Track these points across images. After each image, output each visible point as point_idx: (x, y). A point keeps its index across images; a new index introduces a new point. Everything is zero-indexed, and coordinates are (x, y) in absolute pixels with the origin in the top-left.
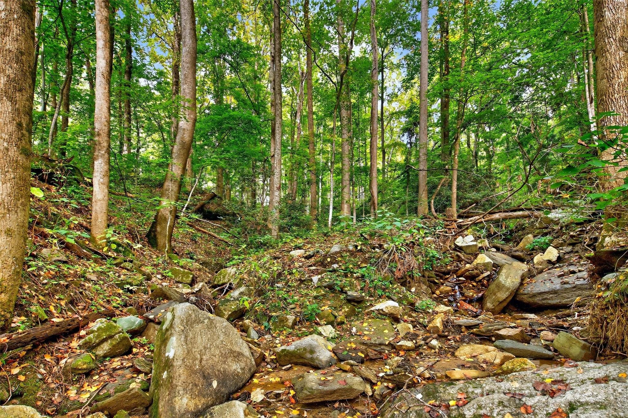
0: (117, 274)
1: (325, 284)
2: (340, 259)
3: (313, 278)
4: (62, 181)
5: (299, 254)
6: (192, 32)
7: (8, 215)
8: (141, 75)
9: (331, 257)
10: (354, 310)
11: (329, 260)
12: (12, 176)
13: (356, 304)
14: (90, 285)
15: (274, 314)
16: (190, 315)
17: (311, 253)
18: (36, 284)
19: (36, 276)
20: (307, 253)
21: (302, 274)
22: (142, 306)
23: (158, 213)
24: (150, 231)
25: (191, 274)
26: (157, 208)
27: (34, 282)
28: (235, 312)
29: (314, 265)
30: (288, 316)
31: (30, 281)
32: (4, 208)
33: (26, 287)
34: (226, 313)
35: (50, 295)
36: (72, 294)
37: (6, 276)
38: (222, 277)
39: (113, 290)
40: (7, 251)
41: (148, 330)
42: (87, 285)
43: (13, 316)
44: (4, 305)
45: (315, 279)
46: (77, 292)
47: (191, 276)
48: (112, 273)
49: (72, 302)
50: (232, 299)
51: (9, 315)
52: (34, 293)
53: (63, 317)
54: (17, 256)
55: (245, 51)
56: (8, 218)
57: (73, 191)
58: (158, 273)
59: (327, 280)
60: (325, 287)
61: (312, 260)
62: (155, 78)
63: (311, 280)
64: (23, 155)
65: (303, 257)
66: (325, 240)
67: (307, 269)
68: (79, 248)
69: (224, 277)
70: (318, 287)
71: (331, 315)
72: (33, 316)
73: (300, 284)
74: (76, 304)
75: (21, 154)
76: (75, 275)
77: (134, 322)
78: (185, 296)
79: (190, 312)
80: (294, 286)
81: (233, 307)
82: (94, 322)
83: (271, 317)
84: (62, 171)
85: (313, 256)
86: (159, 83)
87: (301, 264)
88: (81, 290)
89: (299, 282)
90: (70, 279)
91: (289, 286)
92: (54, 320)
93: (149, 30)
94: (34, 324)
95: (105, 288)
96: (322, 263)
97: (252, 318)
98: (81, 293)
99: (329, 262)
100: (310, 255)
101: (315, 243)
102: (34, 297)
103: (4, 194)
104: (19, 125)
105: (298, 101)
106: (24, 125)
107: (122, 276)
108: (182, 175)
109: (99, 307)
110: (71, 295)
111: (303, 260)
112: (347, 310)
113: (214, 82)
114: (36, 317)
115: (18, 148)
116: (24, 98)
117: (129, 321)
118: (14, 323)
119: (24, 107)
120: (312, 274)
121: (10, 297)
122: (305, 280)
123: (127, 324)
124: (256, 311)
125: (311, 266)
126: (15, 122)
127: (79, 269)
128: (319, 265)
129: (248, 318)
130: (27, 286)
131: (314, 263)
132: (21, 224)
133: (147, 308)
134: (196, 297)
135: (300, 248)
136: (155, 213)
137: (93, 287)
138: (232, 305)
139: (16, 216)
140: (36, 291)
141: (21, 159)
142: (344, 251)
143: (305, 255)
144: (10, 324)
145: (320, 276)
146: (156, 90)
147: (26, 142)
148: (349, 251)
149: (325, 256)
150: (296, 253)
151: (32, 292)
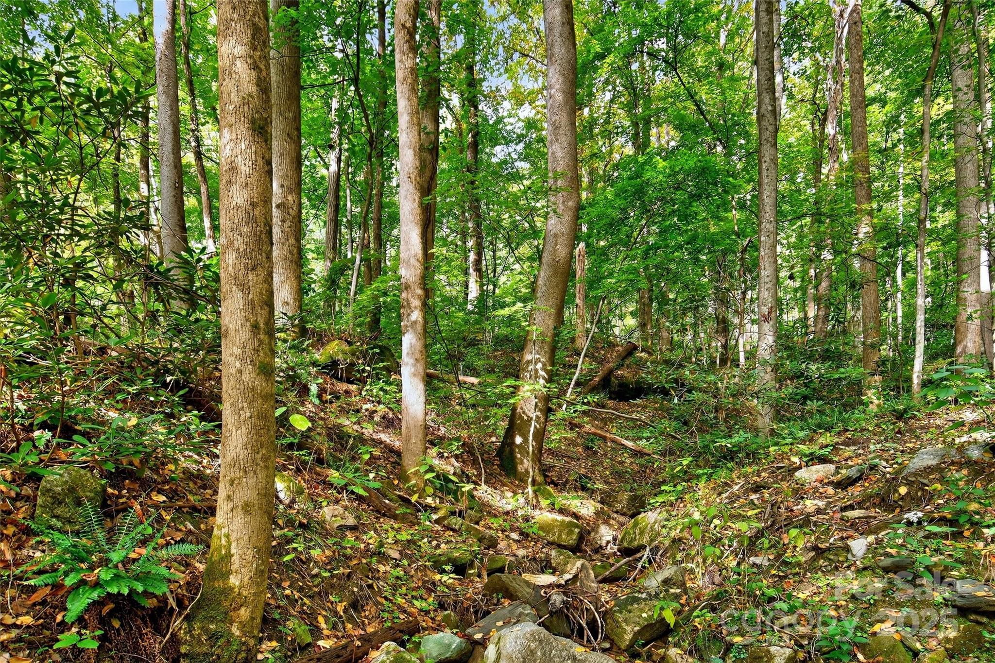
0: (434, 543)
1: (886, 562)
2: (938, 486)
3: (851, 543)
4: (365, 375)
5: (821, 474)
6: (567, 28)
7: (245, 480)
8: (494, 142)
9: (909, 484)
10: (980, 636)
11: (903, 490)
12: (248, 414)
13: (985, 620)
14: (388, 568)
15: (738, 639)
16: (532, 652)
17: (853, 473)
18: (303, 578)
19: (304, 563)
20: (844, 471)
21: (822, 533)
22: (468, 609)
23: (514, 410)
24: (503, 443)
25: (577, 526)
26: (512, 401)
27: (300, 574)
28: (650, 626)
29: (860, 505)
30: (773, 649)
31: (293, 571)
32: (240, 469)
33: (286, 584)
34: (628, 629)
35: (322, 595)
36: (356, 589)
37: (246, 579)
38: (637, 532)
39: (426, 575)
40: (246, 538)
41: (473, 659)
42: (382, 568)
43: (260, 641)
44: (244, 626)
45: (859, 545)
46: (364, 585)
47: (577, 530)
48: (426, 540)
49: (355, 605)
50: (644, 596)
51: (252, 642)
52: (297, 595)
53: (337, 637)
54: (260, 545)
55: (692, 16)
56: (245, 484)
57: (381, 389)
58: (512, 529)
59: (893, 551)
60: (886, 570)
61: (856, 491)
62: (520, 138)
63: (848, 549)
64: (263, 376)
65: (831, 483)
66: (899, 432)
67: (839, 515)
68: (378, 498)
69: (642, 533)
70: (865, 569)
71: (901, 645)
72: (289, 639)
73: (814, 559)
74: (362, 606)
75: (258, 374)
76: (367, 552)
77: (449, 645)
78: (542, 592)
79: (533, 646)
80: (799, 564)
81: (644, 615)
82: (378, 648)
83: (729, 646)
84: (365, 359)
85: (859, 478)
86: (528, 146)
87: (821, 504)
88: (370, 582)
89: (812, 554)
90: (355, 562)
91: (785, 563)
92: (321, 643)
93: (507, 49)
94: (290, 653)
95: (413, 572)
96: (883, 500)
97: (686, 644)
98: (370, 586)
99: (902, 498)
100: (849, 478)
101: (868, 440)
102: (297, 601)
103: (240, 446)
104: (255, 327)
105: (830, 82)
106: (262, 325)
107: (443, 546)
108: (555, 328)
109: (397, 613)
110: (353, 592)
111: (830, 490)
112: (952, 634)
113: (630, 107)
114: (293, 641)
115: (254, 366)
116: (261, 278)
117: (439, 643)
118: (262, 652)
119: (261, 293)
120: (851, 532)
121: (252, 612)
122: (828, 549)
123: (437, 648)
124: (696, 630)
125: (851, 507)
126: (248, 324)
127: (371, 538)
128: (874, 505)
129: (676, 645)
130: (288, 583)
131: (858, 499)
132: (263, 492)
133: (476, 612)
134: (565, 593)
135: (823, 460)
136: (508, 412)
137: (392, 571)
138: (642, 610)
139: (255, 479)
140: (301, 590)
141: (259, 383)
142: (953, 463)
143: (835, 479)
144: (256, 656)
145: (871, 538)
146: (522, 160)
147: (265, 354)
148: (970, 463)
149: (893, 483)
150: (810, 474)
151: (295, 593)
